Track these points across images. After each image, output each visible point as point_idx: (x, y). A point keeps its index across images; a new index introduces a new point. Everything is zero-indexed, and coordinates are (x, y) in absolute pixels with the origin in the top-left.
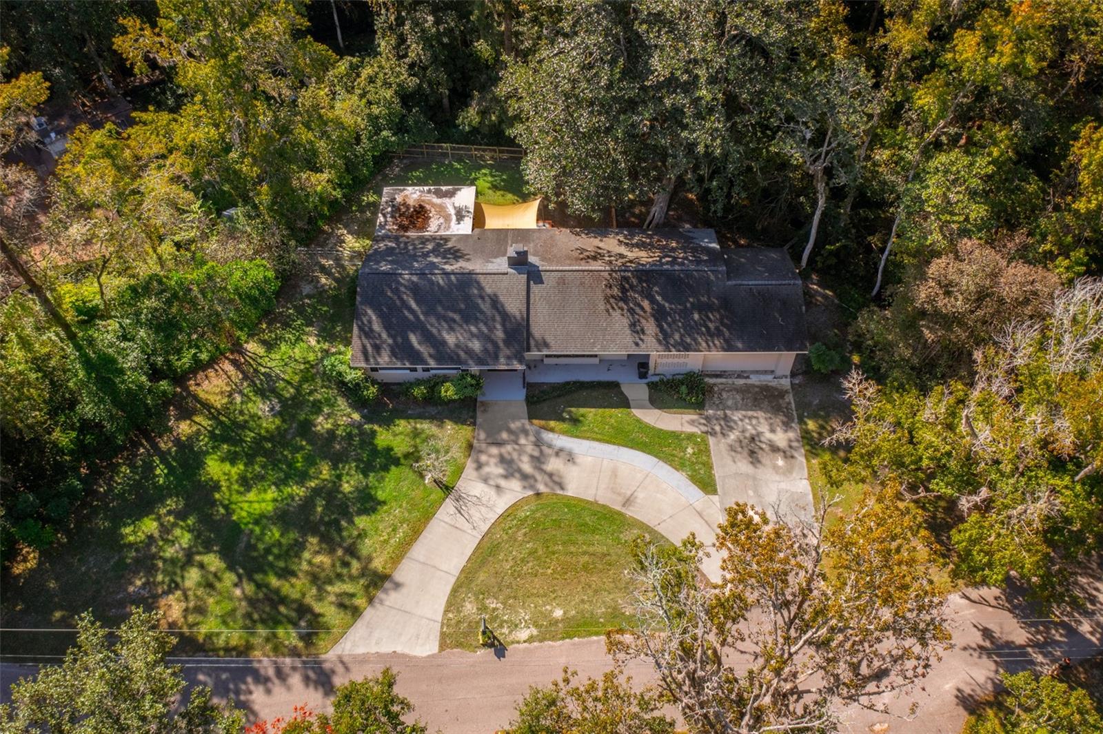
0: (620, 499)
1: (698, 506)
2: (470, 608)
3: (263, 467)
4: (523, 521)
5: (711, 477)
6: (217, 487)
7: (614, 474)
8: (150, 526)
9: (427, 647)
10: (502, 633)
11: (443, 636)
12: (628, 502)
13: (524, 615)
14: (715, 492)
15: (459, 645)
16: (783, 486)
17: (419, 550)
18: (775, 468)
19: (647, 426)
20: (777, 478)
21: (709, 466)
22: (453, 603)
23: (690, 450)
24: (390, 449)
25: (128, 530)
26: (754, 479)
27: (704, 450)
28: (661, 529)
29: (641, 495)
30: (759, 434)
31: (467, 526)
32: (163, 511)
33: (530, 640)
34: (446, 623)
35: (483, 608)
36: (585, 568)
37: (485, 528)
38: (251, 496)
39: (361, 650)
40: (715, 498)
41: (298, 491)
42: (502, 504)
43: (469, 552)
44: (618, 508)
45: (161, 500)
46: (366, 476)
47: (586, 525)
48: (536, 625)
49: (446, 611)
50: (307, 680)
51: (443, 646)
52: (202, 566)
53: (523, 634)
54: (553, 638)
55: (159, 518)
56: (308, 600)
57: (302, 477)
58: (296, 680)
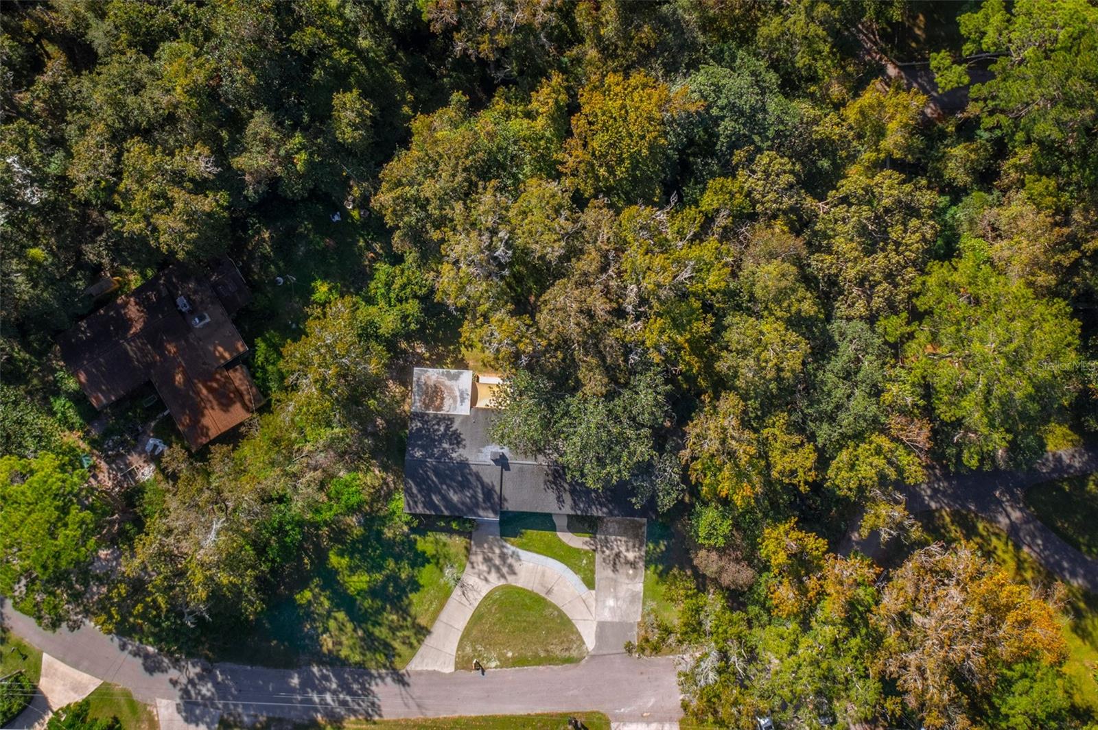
0: (545, 590)
1: (584, 596)
2: (468, 650)
3: (359, 560)
4: (495, 602)
5: (593, 579)
6: (337, 572)
7: (543, 575)
8: (308, 594)
9: (449, 669)
10: (484, 663)
11: (456, 663)
12: (549, 592)
13: (494, 654)
14: (593, 588)
15: (464, 668)
16: (630, 586)
17: (444, 616)
18: (628, 575)
19: (564, 543)
20: (627, 581)
21: (593, 572)
22: (461, 647)
23: (585, 562)
24: (424, 553)
25: (298, 597)
26: (616, 581)
27: (592, 562)
28: (564, 609)
29: (555, 588)
30: (620, 552)
31: (467, 603)
32: (312, 586)
33: (496, 667)
34: (457, 657)
35: (475, 650)
36: (524, 629)
37: (476, 604)
38: (355, 578)
39: (419, 668)
40: (593, 592)
41: (378, 577)
42: (485, 590)
43: (468, 619)
44: (543, 595)
45: (311, 579)
46: (413, 568)
47: (526, 605)
48: (500, 660)
49: (458, 650)
50: (394, 680)
51: (456, 670)
52: (336, 619)
53: (493, 664)
54: (507, 667)
55: (311, 590)
56: (388, 640)
57: (380, 568)
58: (389, 680)
